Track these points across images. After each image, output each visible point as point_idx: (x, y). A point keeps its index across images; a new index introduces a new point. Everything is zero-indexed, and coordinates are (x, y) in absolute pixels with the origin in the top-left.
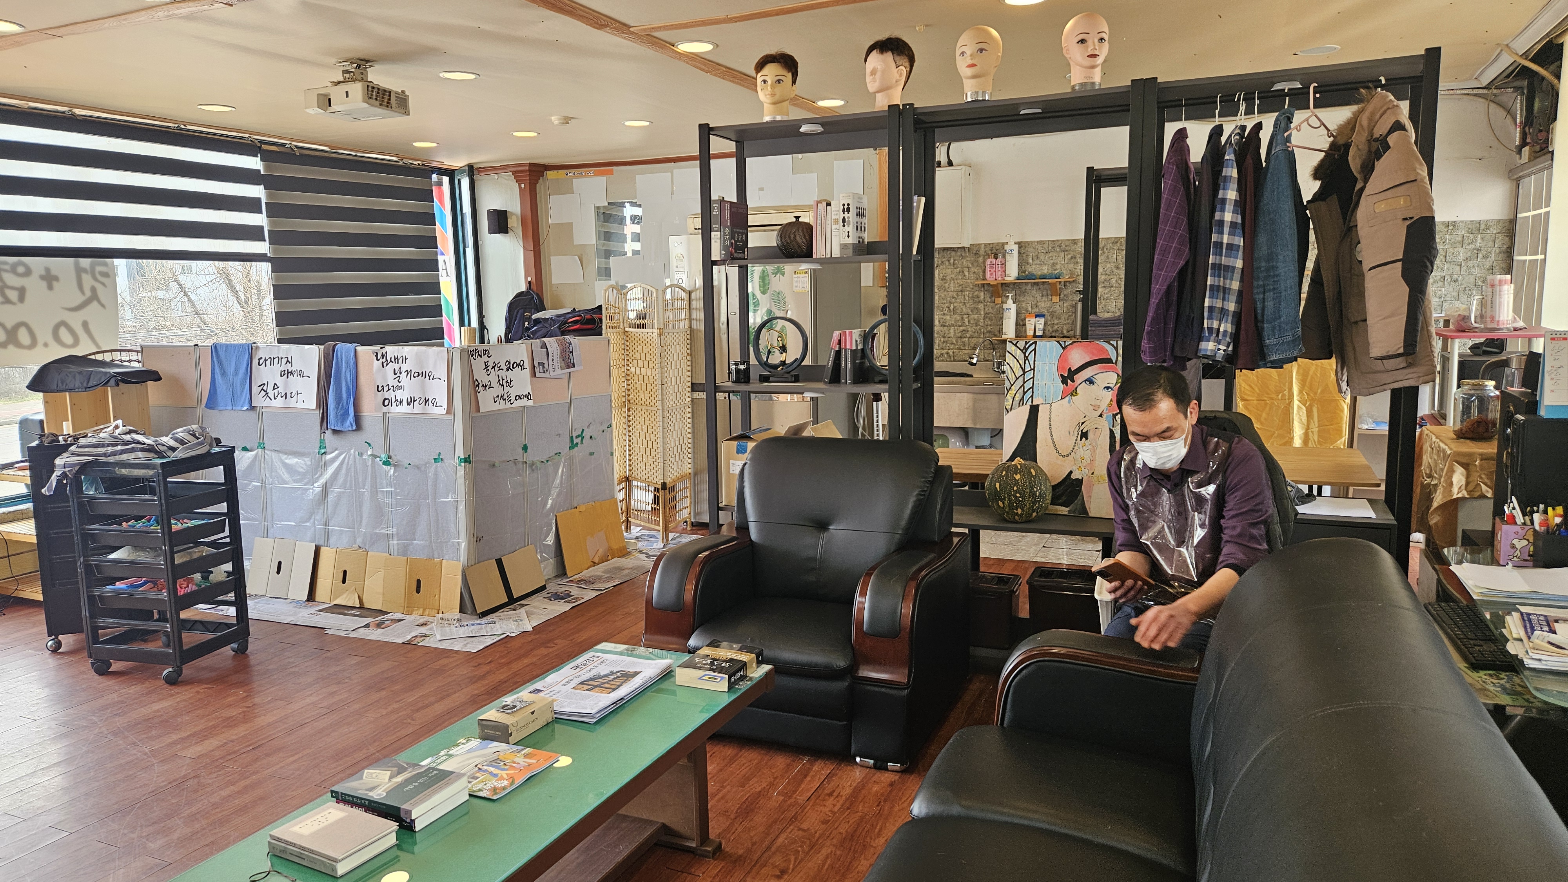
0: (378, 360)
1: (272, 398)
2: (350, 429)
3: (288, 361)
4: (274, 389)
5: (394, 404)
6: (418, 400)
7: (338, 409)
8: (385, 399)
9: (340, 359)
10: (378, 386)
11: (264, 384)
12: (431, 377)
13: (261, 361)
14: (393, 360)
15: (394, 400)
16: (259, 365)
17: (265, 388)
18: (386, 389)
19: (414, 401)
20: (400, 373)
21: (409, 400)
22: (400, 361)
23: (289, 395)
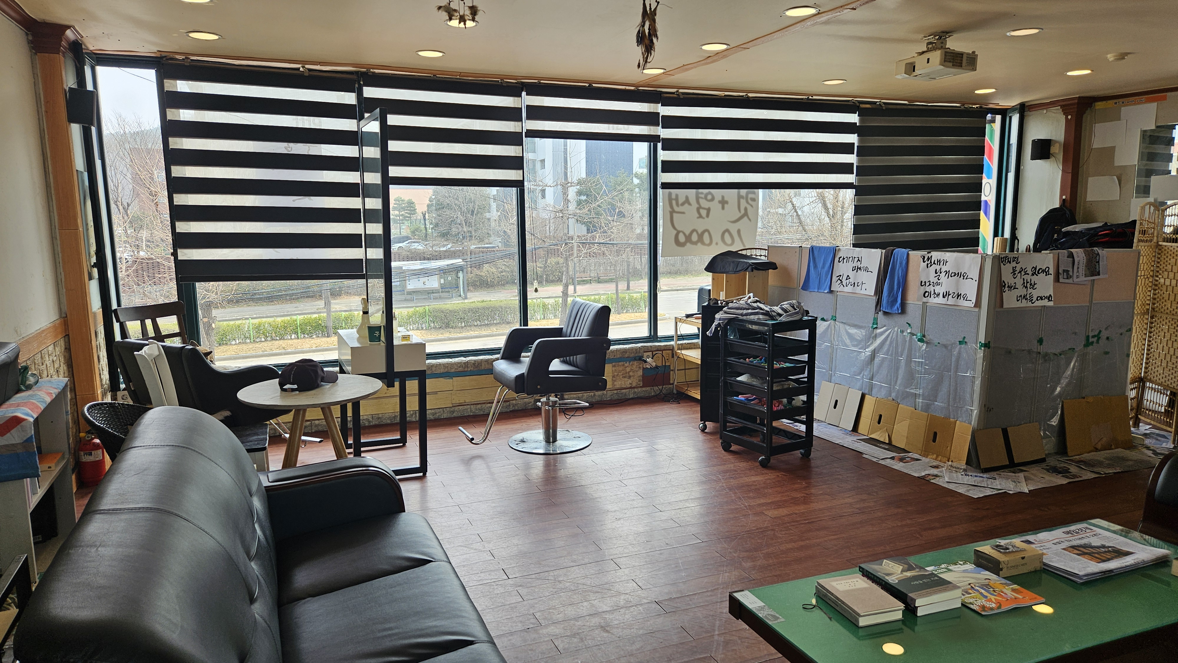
0: (924, 262)
1: (845, 286)
2: (897, 312)
3: (859, 260)
4: (847, 279)
5: (932, 296)
6: (952, 294)
7: (889, 296)
8: (926, 292)
9: (895, 260)
10: (922, 282)
11: (841, 276)
12: (965, 277)
13: (841, 259)
14: (936, 262)
15: (932, 293)
16: (839, 262)
17: (841, 279)
18: (927, 284)
19: (949, 295)
20: (941, 273)
21: (945, 294)
22: (942, 263)
23: (856, 284)
